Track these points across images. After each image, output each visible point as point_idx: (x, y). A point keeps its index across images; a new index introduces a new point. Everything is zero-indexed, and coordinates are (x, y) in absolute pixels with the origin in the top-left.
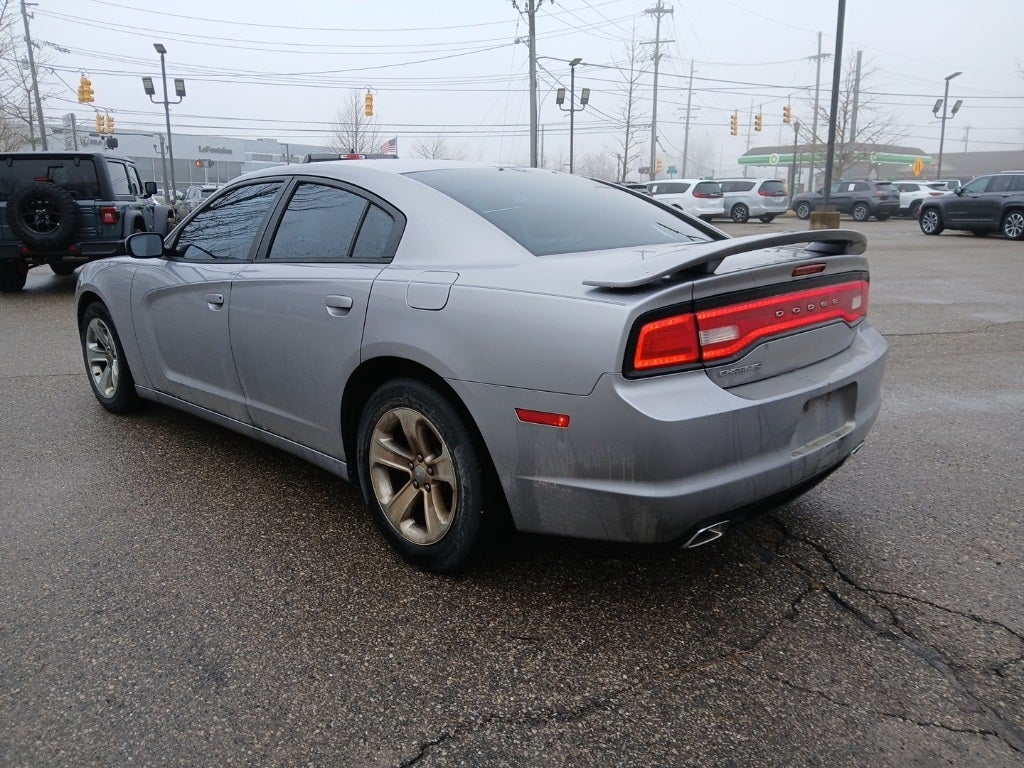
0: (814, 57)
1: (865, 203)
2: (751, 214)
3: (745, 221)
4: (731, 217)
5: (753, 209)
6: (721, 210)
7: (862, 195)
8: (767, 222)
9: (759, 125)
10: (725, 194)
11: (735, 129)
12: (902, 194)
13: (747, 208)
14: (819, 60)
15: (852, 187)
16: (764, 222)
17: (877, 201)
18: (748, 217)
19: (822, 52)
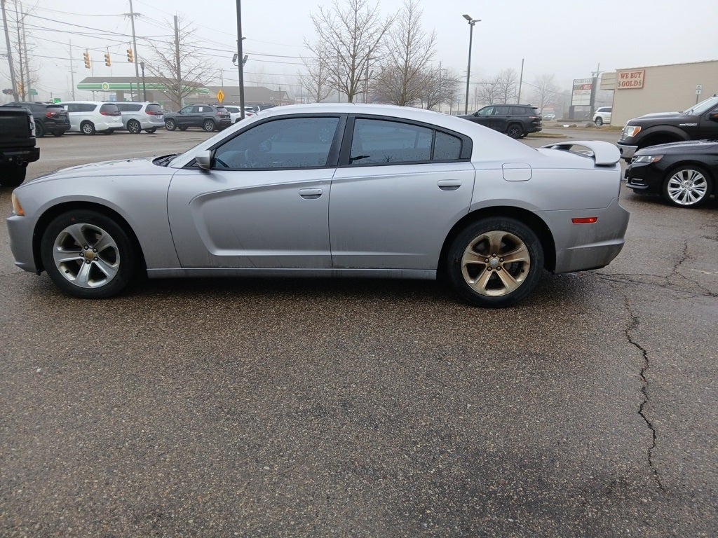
0: (129, 15)
1: (212, 120)
2: (142, 127)
3: (138, 132)
4: (128, 130)
5: (143, 124)
6: (121, 125)
7: (209, 114)
8: (151, 133)
9: (109, 62)
10: (122, 113)
11: (88, 64)
12: (231, 114)
13: (139, 123)
14: (132, 17)
15: (201, 109)
16: (149, 133)
17: (219, 119)
18: (141, 129)
19: (134, 12)
